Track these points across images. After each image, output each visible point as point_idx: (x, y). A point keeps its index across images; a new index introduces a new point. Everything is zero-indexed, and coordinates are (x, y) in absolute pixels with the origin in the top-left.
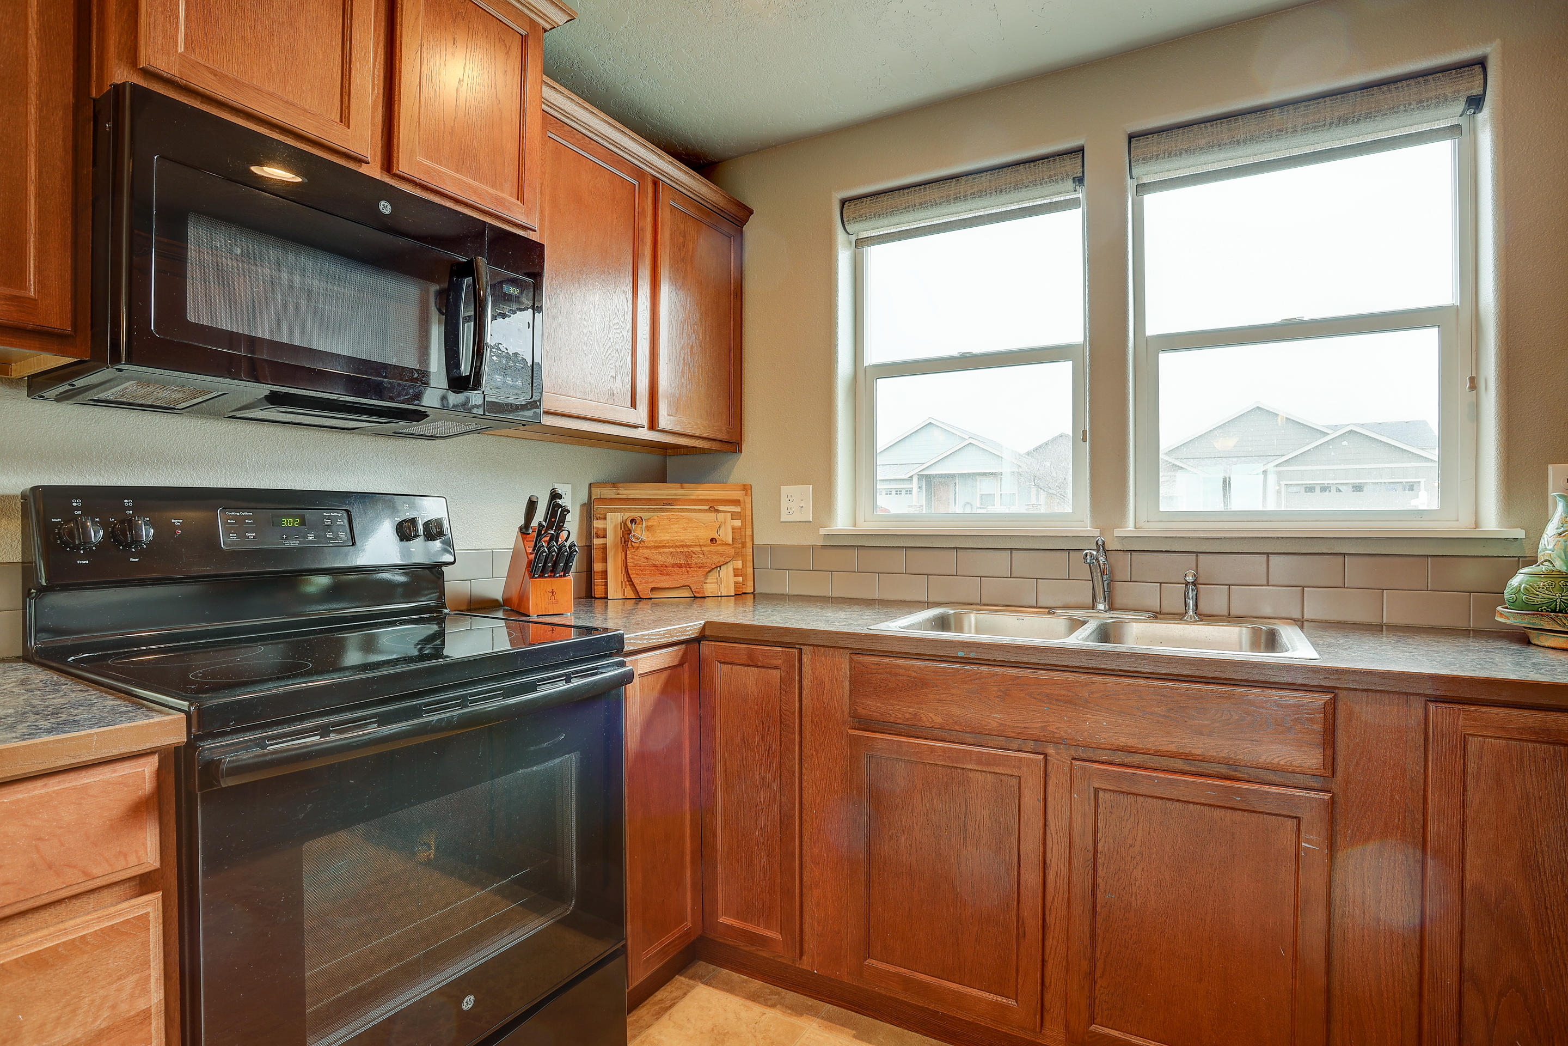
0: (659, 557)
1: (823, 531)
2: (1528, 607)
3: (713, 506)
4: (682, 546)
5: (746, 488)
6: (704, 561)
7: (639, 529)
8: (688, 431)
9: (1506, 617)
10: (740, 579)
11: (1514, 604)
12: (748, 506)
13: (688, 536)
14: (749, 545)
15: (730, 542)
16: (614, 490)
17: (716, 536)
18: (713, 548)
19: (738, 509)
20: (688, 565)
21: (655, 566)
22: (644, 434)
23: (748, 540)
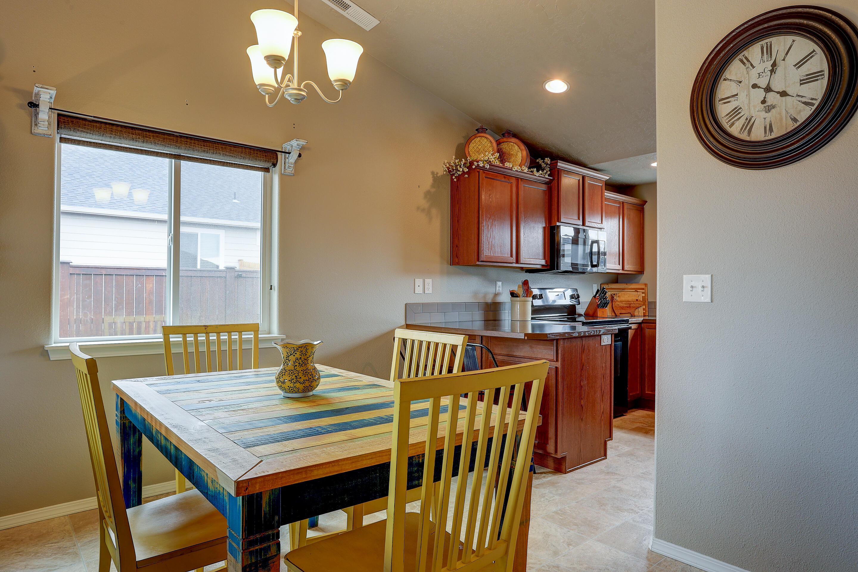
0: (622, 304)
3: (636, 290)
4: (628, 302)
5: (646, 285)
6: (634, 306)
7: (616, 297)
8: (631, 270)
10: (645, 311)
12: (646, 290)
13: (630, 299)
14: (647, 301)
15: (642, 300)
16: (607, 286)
17: (638, 299)
18: (637, 302)
19: (644, 291)
20: (630, 307)
21: (621, 307)
22: (621, 272)
23: (646, 300)
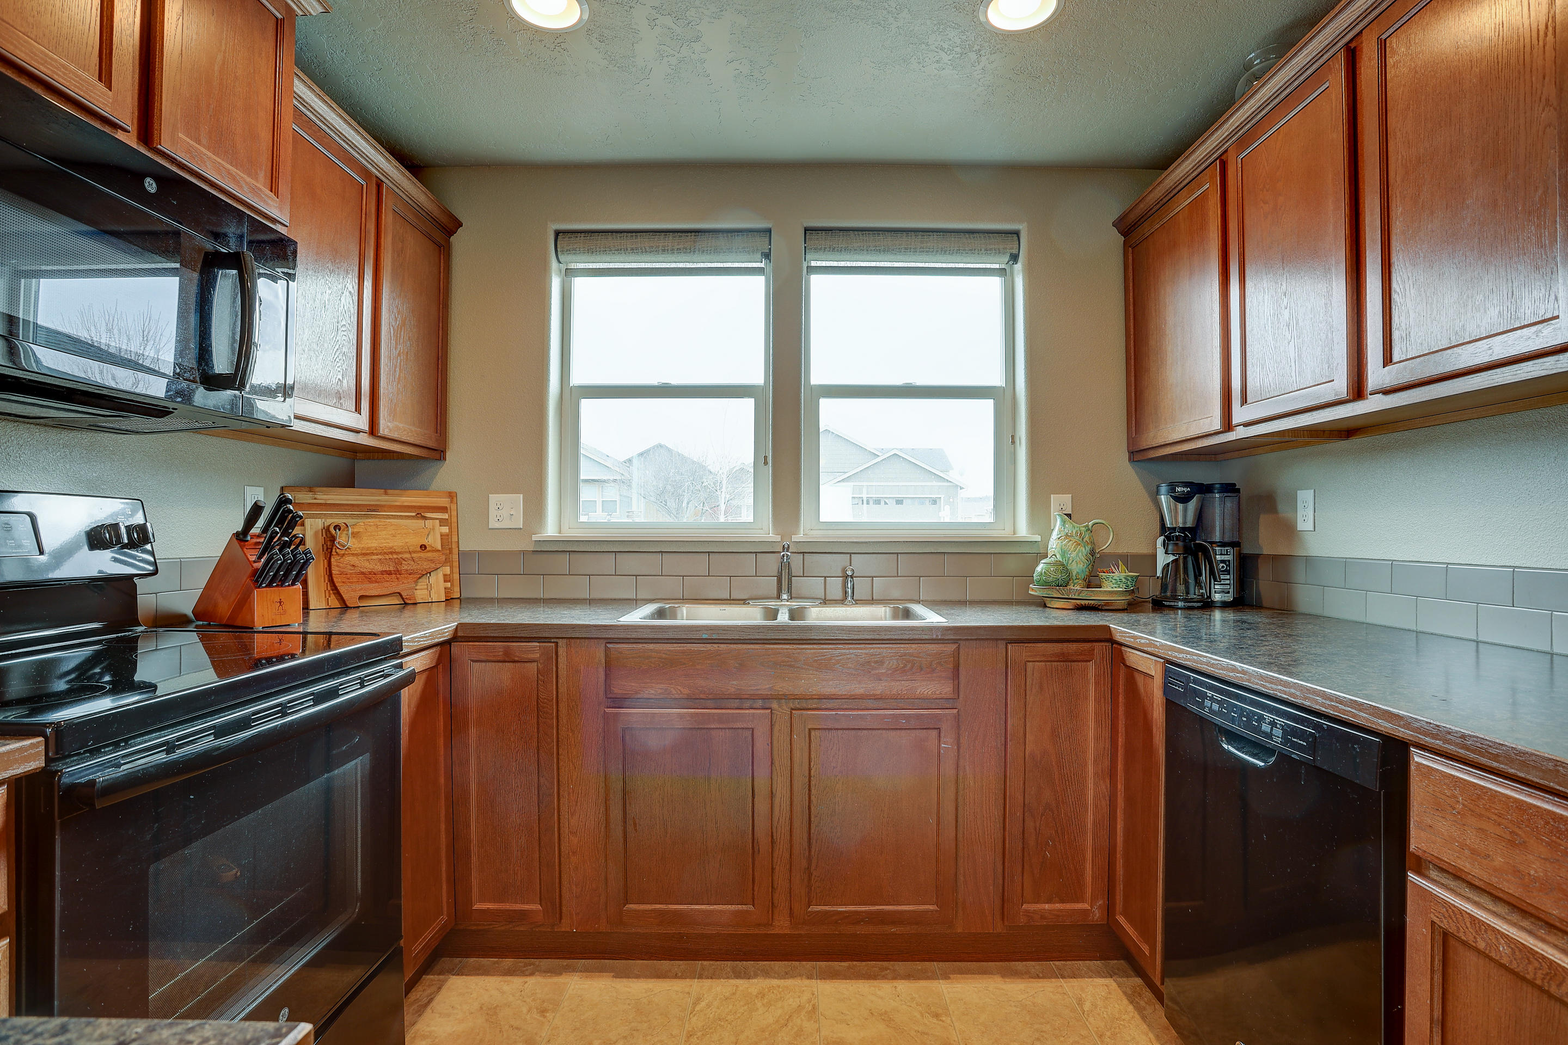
0: (367, 564)
1: (535, 538)
2: (1046, 584)
3: (420, 513)
4: (391, 553)
5: (452, 496)
6: (414, 567)
7: (344, 535)
8: (404, 438)
9: (1035, 591)
10: (449, 585)
11: (1039, 583)
12: (454, 513)
13: (397, 543)
14: (455, 551)
15: (439, 548)
16: (310, 495)
17: (425, 542)
18: (423, 555)
19: (446, 516)
20: (398, 572)
21: (363, 573)
22: (364, 440)
23: (454, 546)
